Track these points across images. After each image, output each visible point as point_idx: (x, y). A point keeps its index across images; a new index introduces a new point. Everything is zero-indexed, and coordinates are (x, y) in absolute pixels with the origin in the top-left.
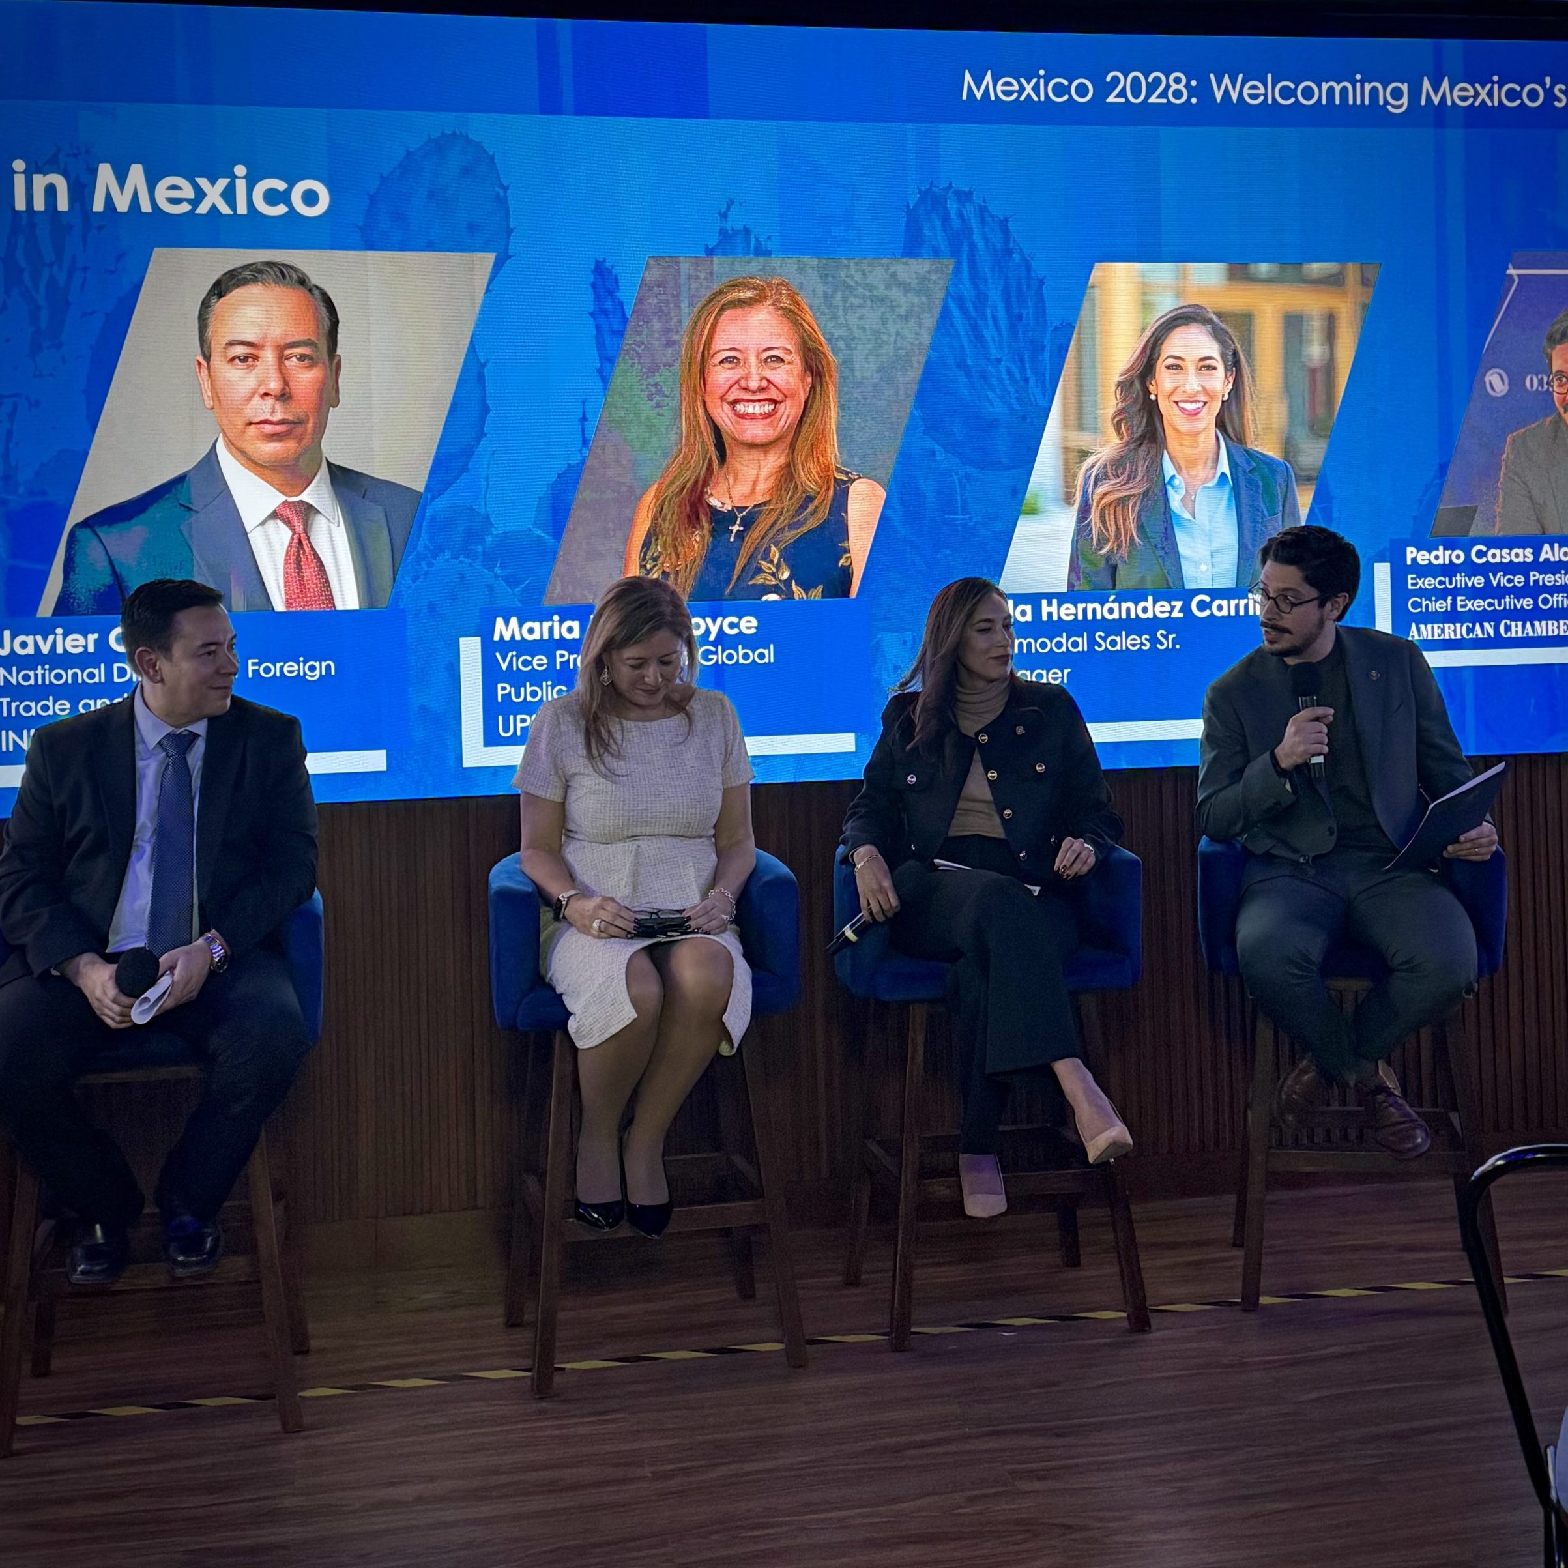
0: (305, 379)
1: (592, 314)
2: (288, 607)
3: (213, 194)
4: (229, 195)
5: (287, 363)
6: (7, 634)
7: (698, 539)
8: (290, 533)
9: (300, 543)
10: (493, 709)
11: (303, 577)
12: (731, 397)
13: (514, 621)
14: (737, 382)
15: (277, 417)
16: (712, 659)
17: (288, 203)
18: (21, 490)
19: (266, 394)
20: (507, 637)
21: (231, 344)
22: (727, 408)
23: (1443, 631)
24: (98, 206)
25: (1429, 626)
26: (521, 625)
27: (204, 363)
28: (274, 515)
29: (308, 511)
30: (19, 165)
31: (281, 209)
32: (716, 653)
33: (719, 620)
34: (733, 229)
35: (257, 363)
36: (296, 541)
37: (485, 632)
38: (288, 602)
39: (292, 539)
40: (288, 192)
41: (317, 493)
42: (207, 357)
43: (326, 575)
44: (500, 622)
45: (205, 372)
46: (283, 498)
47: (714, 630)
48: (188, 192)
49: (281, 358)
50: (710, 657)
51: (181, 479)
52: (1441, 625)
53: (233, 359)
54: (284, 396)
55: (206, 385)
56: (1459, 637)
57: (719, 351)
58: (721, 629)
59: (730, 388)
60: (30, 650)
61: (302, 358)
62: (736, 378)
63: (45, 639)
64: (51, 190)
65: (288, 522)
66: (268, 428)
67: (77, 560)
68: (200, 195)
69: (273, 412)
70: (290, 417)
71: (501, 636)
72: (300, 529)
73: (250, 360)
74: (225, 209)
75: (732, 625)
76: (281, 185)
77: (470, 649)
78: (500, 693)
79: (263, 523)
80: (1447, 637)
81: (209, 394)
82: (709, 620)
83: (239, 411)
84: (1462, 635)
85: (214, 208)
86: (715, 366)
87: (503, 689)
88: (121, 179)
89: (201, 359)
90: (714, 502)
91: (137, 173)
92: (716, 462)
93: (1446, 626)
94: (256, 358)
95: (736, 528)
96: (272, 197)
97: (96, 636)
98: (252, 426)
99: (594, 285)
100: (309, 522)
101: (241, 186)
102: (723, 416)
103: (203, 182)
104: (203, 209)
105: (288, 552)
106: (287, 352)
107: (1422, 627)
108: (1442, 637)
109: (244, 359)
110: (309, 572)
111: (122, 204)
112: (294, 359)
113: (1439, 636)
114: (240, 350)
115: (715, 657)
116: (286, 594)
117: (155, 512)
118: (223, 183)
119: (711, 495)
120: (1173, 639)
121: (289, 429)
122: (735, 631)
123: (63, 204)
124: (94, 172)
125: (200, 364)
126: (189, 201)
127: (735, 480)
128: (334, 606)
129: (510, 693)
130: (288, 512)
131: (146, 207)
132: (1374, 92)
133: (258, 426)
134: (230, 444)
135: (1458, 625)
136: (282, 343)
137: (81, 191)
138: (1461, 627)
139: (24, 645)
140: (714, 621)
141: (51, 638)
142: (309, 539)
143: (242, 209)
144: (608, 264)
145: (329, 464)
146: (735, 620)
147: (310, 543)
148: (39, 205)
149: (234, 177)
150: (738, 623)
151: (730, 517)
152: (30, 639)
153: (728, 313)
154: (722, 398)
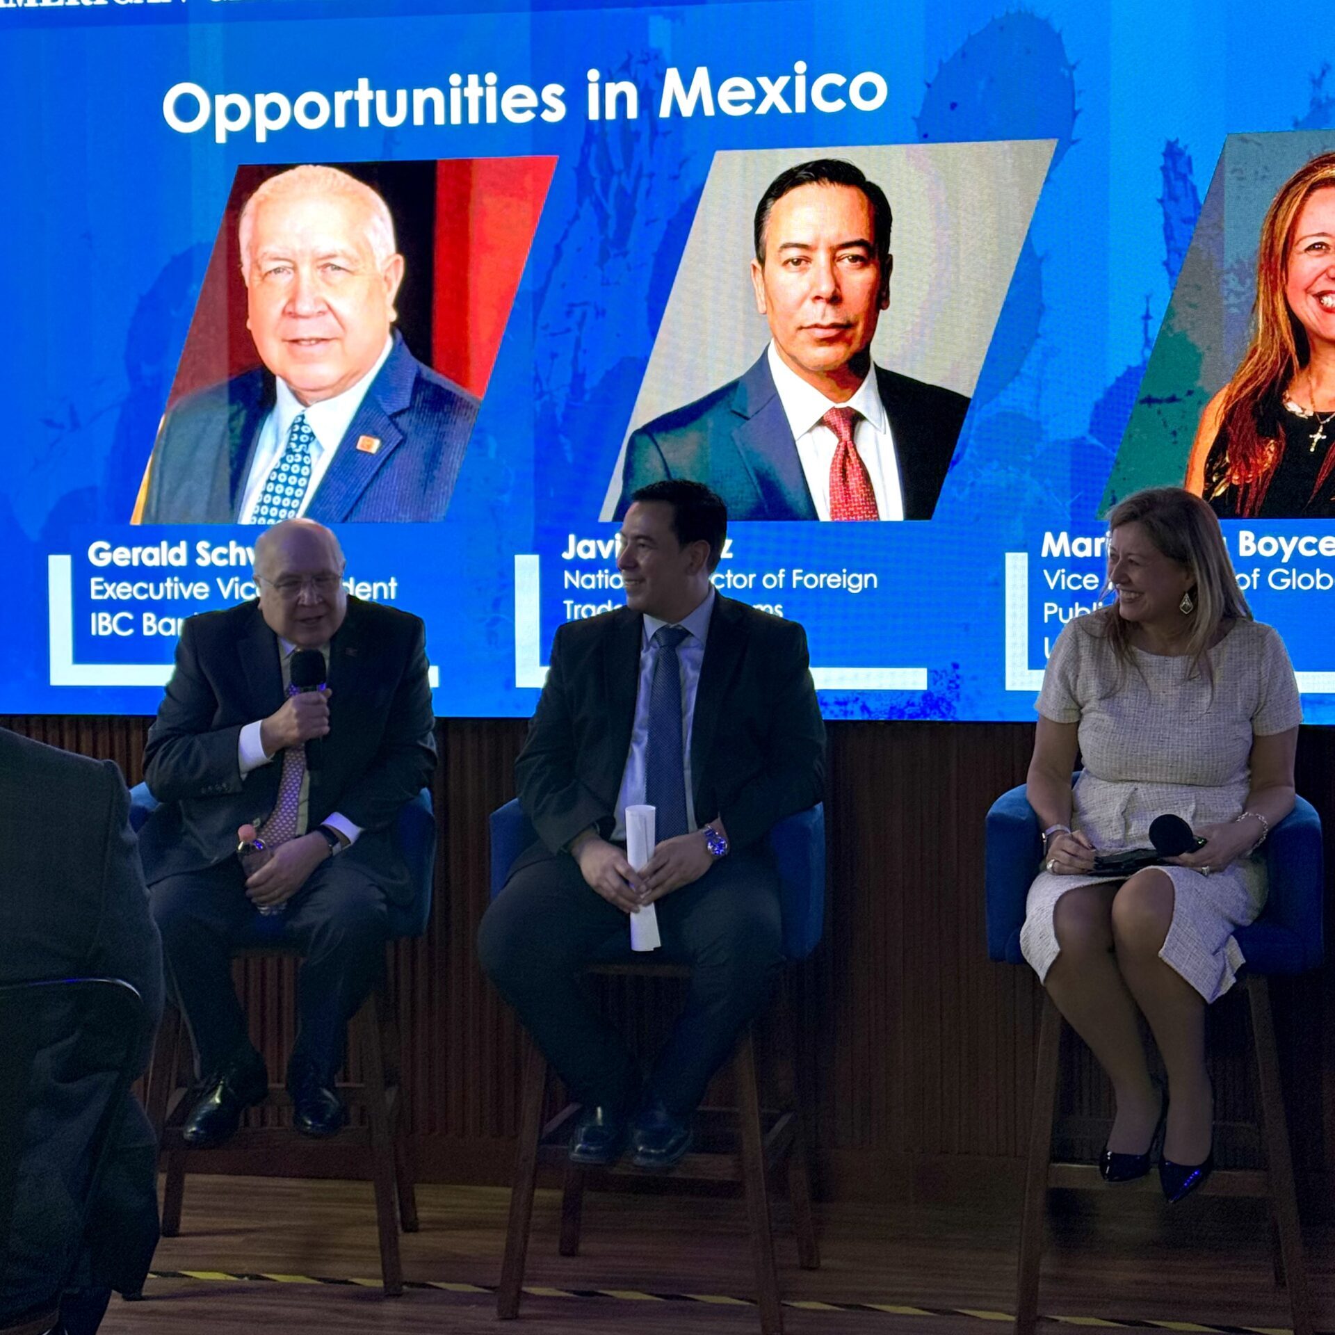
0: (858, 280)
1: (1161, 201)
2: (833, 518)
3: (774, 92)
4: (788, 93)
5: (839, 264)
6: (572, 538)
7: (1272, 448)
8: (837, 441)
9: (846, 451)
10: (1038, 629)
11: (848, 487)
13: (1064, 536)
15: (827, 322)
16: (1284, 584)
17: (846, 97)
18: (587, 397)
19: (818, 298)
20: (1056, 554)
21: (786, 246)
22: (1312, 301)
24: (665, 112)
26: (1071, 541)
27: (759, 267)
28: (821, 422)
29: (854, 419)
30: (593, 75)
31: (839, 105)
32: (1290, 576)
33: (1295, 539)
34: (1327, 98)
35: (810, 265)
36: (842, 449)
37: (1032, 546)
38: (834, 513)
39: (839, 446)
40: (846, 87)
41: (865, 399)
42: (762, 261)
43: (871, 484)
44: (1048, 536)
45: (759, 275)
46: (831, 404)
47: (1288, 551)
48: (750, 93)
49: (834, 259)
50: (1283, 580)
51: (733, 386)
53: (786, 263)
54: (835, 300)
55: (760, 290)
57: (1305, 237)
58: (1296, 551)
59: (1316, 279)
60: (592, 555)
61: (855, 258)
63: (605, 544)
64: (622, 99)
65: (835, 429)
66: (820, 333)
67: (636, 465)
68: (761, 94)
69: (824, 315)
70: (839, 321)
71: (1050, 553)
72: (846, 435)
73: (803, 262)
74: (784, 108)
75: (1309, 546)
76: (838, 80)
77: (1016, 566)
78: (1047, 613)
79: (810, 431)
81: (763, 298)
82: (1282, 539)
83: (790, 316)
85: (774, 108)
86: (1300, 253)
88: (687, 82)
89: (755, 262)
90: (1292, 407)
91: (702, 76)
92: (1296, 362)
94: (808, 260)
95: (1317, 437)
96: (831, 93)
98: (803, 330)
99: (1164, 169)
100: (856, 430)
101: (801, 82)
102: (1307, 310)
103: (764, 81)
104: (763, 109)
105: (834, 459)
106: (840, 253)
109: (798, 262)
110: (854, 481)
111: (687, 110)
112: (846, 261)
114: (794, 253)
115: (1288, 581)
116: (831, 504)
117: (710, 420)
118: (783, 81)
119: (1290, 399)
121: (841, 332)
122: (1313, 553)
123: (632, 112)
124: (662, 78)
125: (754, 268)
126: (750, 102)
127: (1319, 384)
128: (878, 517)
129: (1057, 613)
130: (835, 419)
131: (709, 111)
133: (809, 330)
134: (782, 349)
136: (836, 243)
137: (649, 98)
139: (587, 549)
140: (1288, 540)
141: (611, 543)
142: (855, 447)
143: (801, 107)
144: (1180, 145)
145: (878, 370)
146: (1313, 540)
147: (856, 450)
148: (611, 114)
149: (793, 75)
150: (1317, 544)
151: (1312, 423)
152: (591, 544)
153: (1318, 193)
154: (1307, 290)
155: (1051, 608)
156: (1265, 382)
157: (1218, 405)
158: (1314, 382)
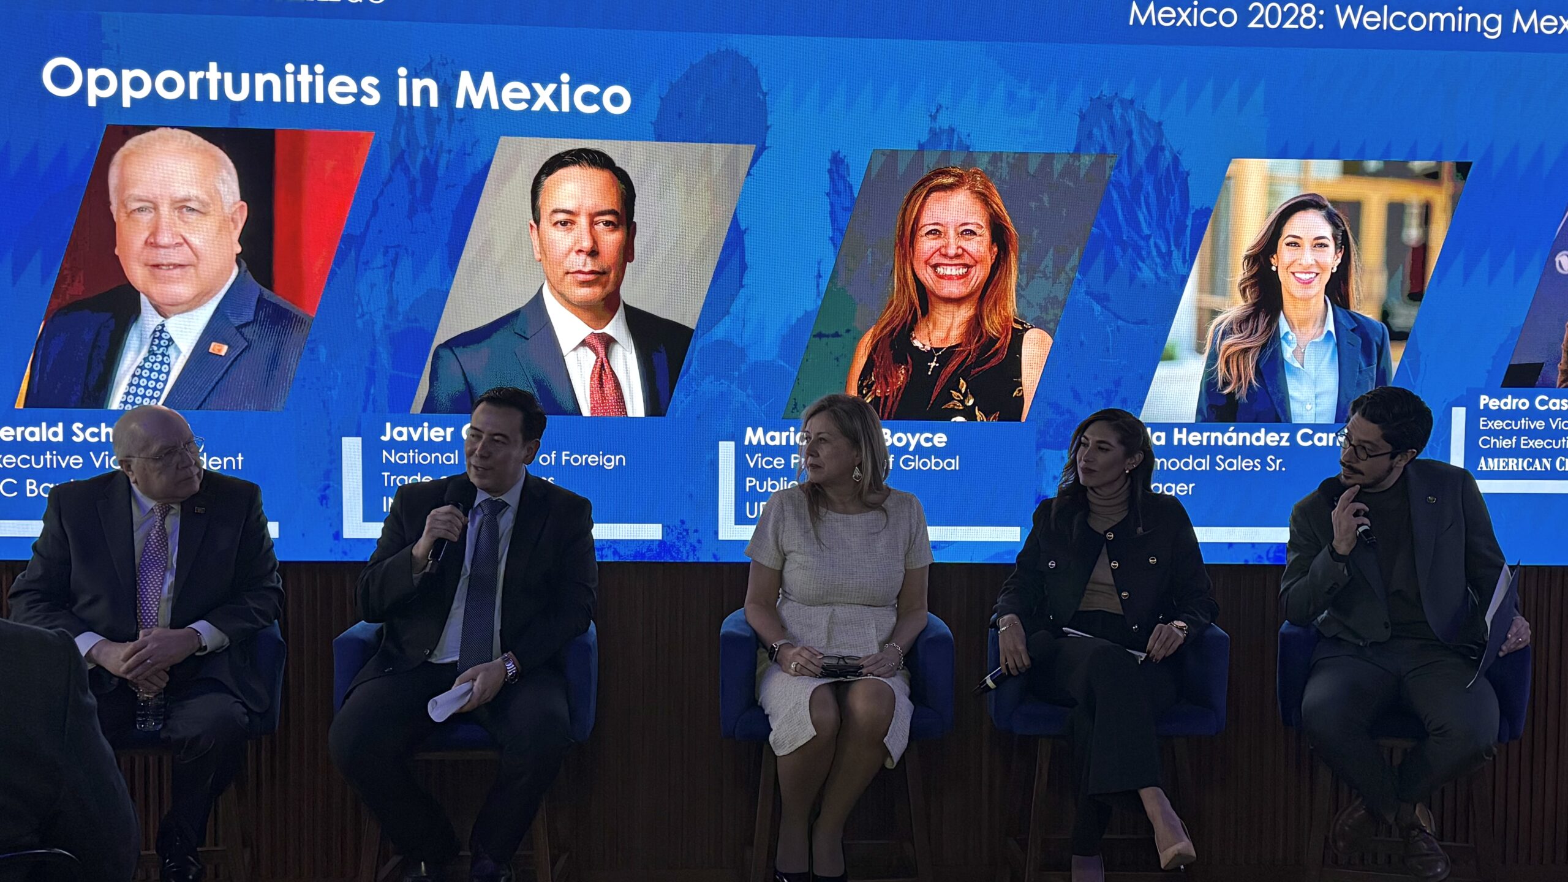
0: (610, 240)
1: (828, 194)
2: (592, 414)
3: (545, 95)
4: (556, 97)
5: (596, 227)
6: (388, 425)
7: (903, 372)
8: (594, 357)
9: (602, 365)
10: (743, 497)
11: (604, 392)
12: (934, 261)
13: (760, 430)
14: (939, 250)
15: (587, 269)
16: (911, 465)
17: (600, 104)
18: (400, 318)
19: (580, 251)
20: (755, 442)
21: (555, 211)
22: (930, 270)
23: (1507, 464)
24: (460, 103)
25: (1496, 460)
26: (765, 433)
27: (535, 226)
28: (584, 343)
29: (608, 342)
30: (402, 71)
31: (594, 109)
32: (914, 461)
33: (918, 435)
34: (940, 128)
35: (574, 226)
36: (599, 363)
37: (737, 437)
38: (593, 409)
39: (596, 362)
40: (601, 94)
41: (616, 328)
42: (537, 221)
43: (621, 389)
44: (749, 430)
45: (535, 232)
46: (591, 330)
47: (913, 443)
48: (526, 94)
49: (592, 224)
50: (910, 463)
51: (516, 314)
52: (1506, 460)
53: (556, 224)
54: (593, 253)
55: (536, 243)
56: (1520, 469)
57: (925, 225)
58: (918, 443)
59: (932, 255)
60: (405, 438)
61: (607, 223)
62: (938, 246)
63: (415, 431)
64: (425, 91)
65: (594, 349)
66: (581, 277)
67: (440, 371)
68: (535, 96)
69: (585, 265)
70: (596, 269)
71: (750, 442)
72: (602, 355)
73: (569, 224)
74: (553, 108)
75: (927, 440)
76: (594, 89)
77: (727, 450)
78: (748, 484)
79: (575, 349)
80: (1510, 469)
81: (538, 249)
82: (909, 435)
83: (560, 263)
84: (1523, 468)
85: (545, 107)
86: (922, 236)
87: (750, 482)
88: (477, 83)
89: (532, 222)
90: (917, 343)
91: (488, 78)
92: (919, 312)
93: (1511, 460)
94: (573, 223)
95: (933, 364)
96: (588, 99)
97: (452, 429)
98: (569, 275)
99: (830, 171)
100: (610, 349)
101: (565, 89)
102: (927, 276)
103: (537, 86)
104: (537, 107)
105: (593, 371)
106: (597, 219)
107: (1490, 460)
108: (1506, 469)
109: (564, 223)
110: (609, 387)
111: (478, 103)
112: (601, 224)
113: (1504, 468)
114: (561, 217)
115: (913, 464)
116: (591, 403)
117: (497, 338)
118: (552, 87)
119: (915, 338)
120: (1280, 463)
121: (598, 276)
122: (929, 444)
123: (434, 102)
124: (457, 77)
125: (531, 226)
126: (526, 101)
127: (934, 327)
128: (626, 414)
129: (755, 485)
130: (594, 342)
131: (495, 105)
132: (1473, 21)
133: (574, 275)
134: (553, 287)
135: (1521, 460)
136: (593, 211)
137: (448, 91)
138: (1523, 461)
139: (400, 434)
140: (913, 436)
141: (420, 429)
142: (608, 362)
143: (566, 108)
144: (841, 155)
145: (625, 306)
146: (930, 435)
147: (609, 365)
148: (417, 102)
149: (560, 83)
150: (932, 438)
151: (929, 355)
152: (404, 430)
153: (934, 195)
154: (927, 262)
155: (751, 481)
156: (898, 325)
157: (867, 340)
158: (931, 327)
